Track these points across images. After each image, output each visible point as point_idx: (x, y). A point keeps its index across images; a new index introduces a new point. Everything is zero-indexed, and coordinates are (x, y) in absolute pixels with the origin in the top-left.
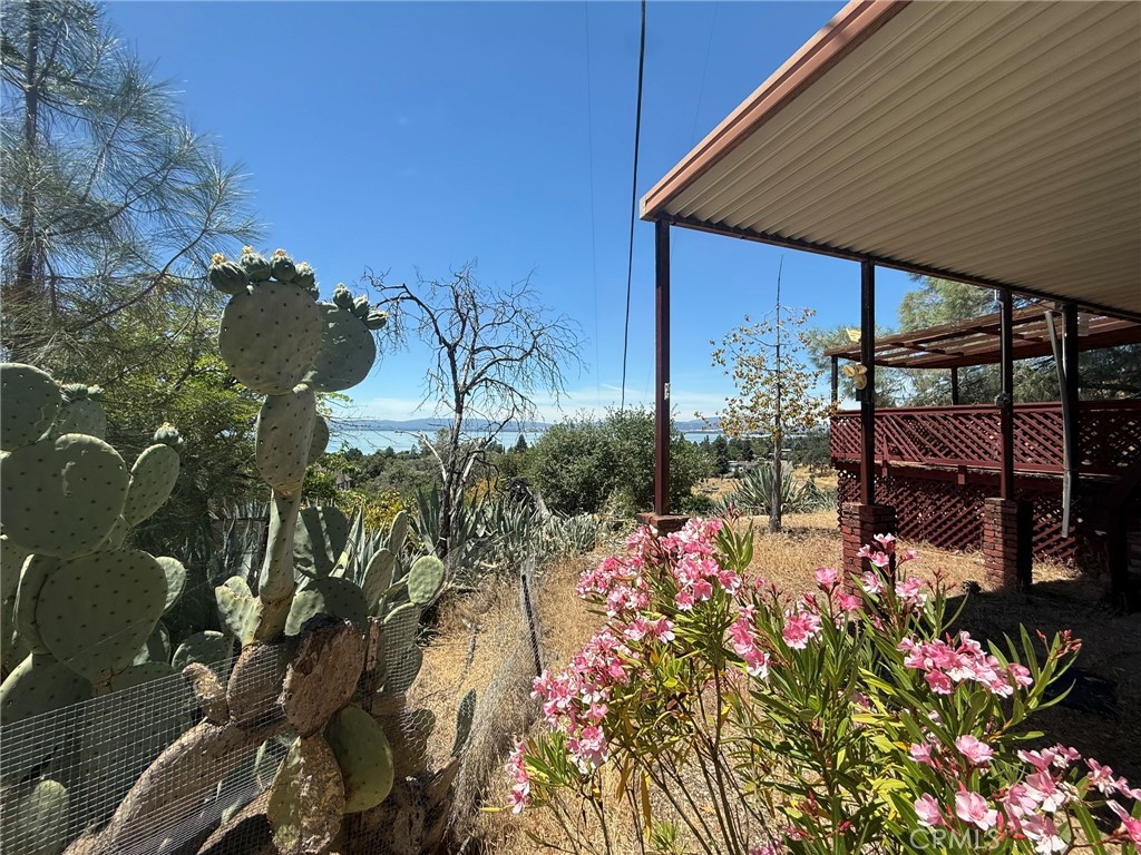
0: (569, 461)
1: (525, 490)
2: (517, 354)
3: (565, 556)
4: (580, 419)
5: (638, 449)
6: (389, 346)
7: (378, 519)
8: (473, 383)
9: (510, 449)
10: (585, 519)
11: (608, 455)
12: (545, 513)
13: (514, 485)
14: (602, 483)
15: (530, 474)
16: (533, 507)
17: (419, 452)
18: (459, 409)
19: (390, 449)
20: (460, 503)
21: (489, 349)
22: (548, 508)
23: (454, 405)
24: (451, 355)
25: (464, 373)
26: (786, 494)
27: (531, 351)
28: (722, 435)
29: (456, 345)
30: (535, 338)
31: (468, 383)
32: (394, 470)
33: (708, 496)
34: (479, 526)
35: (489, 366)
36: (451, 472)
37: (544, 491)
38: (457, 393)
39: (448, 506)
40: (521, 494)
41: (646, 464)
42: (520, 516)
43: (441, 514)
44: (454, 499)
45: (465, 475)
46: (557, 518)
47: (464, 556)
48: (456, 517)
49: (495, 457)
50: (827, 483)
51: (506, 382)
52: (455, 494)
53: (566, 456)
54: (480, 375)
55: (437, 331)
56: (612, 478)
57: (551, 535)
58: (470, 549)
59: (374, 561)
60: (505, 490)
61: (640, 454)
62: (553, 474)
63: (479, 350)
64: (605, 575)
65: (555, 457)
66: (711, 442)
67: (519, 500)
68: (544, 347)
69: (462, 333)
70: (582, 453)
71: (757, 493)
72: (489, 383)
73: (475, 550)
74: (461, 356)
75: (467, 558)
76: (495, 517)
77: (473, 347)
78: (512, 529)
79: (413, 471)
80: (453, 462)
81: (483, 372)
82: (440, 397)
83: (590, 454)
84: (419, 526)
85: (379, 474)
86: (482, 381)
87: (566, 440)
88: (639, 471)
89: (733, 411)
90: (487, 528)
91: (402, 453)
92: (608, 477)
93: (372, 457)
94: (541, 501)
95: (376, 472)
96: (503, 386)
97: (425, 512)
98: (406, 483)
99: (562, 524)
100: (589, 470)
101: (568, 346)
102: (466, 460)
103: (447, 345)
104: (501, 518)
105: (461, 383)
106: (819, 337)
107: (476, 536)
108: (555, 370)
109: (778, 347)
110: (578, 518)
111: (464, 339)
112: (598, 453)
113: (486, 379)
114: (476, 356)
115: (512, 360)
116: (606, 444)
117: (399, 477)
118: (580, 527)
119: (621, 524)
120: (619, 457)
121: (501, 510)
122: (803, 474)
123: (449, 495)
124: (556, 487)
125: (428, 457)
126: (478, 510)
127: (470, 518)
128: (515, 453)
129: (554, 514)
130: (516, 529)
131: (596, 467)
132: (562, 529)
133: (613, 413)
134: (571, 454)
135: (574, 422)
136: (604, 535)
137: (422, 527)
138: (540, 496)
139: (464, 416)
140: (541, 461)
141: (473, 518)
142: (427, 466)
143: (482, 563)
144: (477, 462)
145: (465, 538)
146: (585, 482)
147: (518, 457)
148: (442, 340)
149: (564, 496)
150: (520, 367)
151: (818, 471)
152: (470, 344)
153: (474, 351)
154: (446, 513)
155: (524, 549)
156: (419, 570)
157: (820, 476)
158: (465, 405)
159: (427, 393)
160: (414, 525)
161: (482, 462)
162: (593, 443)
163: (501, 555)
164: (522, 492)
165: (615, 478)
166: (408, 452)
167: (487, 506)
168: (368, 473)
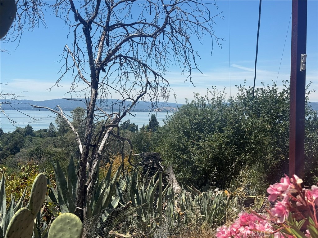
0: (200, 138)
1: (158, 165)
2: (150, 30)
3: (197, 229)
4: (211, 97)
5: (269, 127)
6: (28, 21)
7: (18, 189)
8: (108, 60)
9: (143, 128)
10: (217, 194)
11: (239, 132)
12: (177, 187)
13: (147, 159)
14: (233, 160)
15: (162, 150)
16: (165, 181)
17: (56, 129)
18: (95, 84)
19: (29, 128)
20: (96, 175)
21: (123, 25)
22: (180, 183)
23: (90, 80)
24: (87, 31)
25: (99, 50)
27: (164, 27)
29: (91, 21)
30: (168, 13)
31: (103, 59)
32: (32, 148)
34: (113, 198)
35: (123, 42)
36: (87, 145)
37: (176, 166)
38: (93, 69)
39: (84, 177)
40: (153, 169)
41: (278, 142)
42: (152, 188)
43: (78, 185)
44: (90, 170)
45: (101, 148)
46: (188, 193)
47: (99, 226)
48: (92, 188)
49: (128, 134)
51: (139, 58)
52: (91, 166)
53: (197, 133)
54: (114, 51)
55: (73, 8)
56: (243, 155)
57: (182, 207)
58: (105, 219)
59: (16, 219)
60: (139, 164)
61: (271, 132)
62: (184, 150)
63: (114, 27)
64: (242, 229)
65: (187, 134)
67: (151, 174)
68: (177, 23)
69: (97, 9)
70: (213, 130)
72: (123, 60)
73: (110, 220)
74: (96, 33)
75: (102, 228)
76: (129, 190)
77: (108, 22)
78: (145, 201)
79: (50, 148)
80: (90, 136)
81: (117, 49)
82: (76, 73)
83: (221, 131)
84: (57, 196)
85: (19, 151)
86: (116, 57)
87: (198, 117)
88: (270, 149)
90: (121, 200)
91: (40, 131)
92: (238, 154)
93: (12, 135)
94: (173, 176)
95: (15, 149)
96: (136, 63)
97: (63, 184)
98: (44, 159)
99: (193, 199)
100: (220, 147)
101: (201, 20)
102: (101, 135)
103: (82, 21)
104: (134, 190)
105: (96, 59)
107: (111, 206)
108: (188, 45)
110: (210, 193)
111: (99, 16)
112: (229, 130)
113: (120, 56)
114: (111, 34)
115: (145, 36)
116: (237, 121)
117: (37, 154)
118: (211, 202)
119: (252, 200)
120: (250, 134)
121: (134, 183)
123: (85, 166)
124: (187, 163)
125: (65, 135)
126: (113, 182)
127: (105, 190)
128: (148, 131)
129: (186, 188)
130: (148, 201)
131: (227, 144)
132: (194, 203)
133: (245, 91)
134: (202, 131)
135: (206, 100)
136: (235, 210)
137: (60, 198)
138: (171, 171)
139: (100, 91)
140: (173, 137)
141: (108, 190)
142: (64, 143)
143: (117, 233)
144: (111, 136)
145: (99, 209)
146: (216, 158)
147: (150, 135)
148: (78, 17)
149: (195, 171)
150: (153, 44)
152: (104, 20)
153: (108, 28)
154: (82, 183)
155: (157, 220)
156: (59, 227)
158: (100, 81)
159: (64, 70)
160: (52, 195)
161: (117, 137)
162: (224, 121)
163: (135, 226)
164: (155, 167)
165: (246, 155)
166: (45, 130)
167: (121, 179)
168: (8, 149)
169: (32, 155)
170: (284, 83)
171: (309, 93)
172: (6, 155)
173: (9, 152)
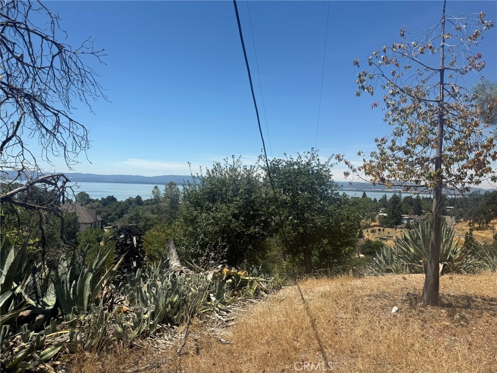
12: (175, 264)
19: (139, 198)
26: (448, 251)
28: (398, 194)
33: (384, 242)
50: (484, 235)
66: (388, 199)
71: (415, 250)
89: (383, 153)
91: (148, 200)
106: (488, 91)
109: (442, 71)
122: (464, 227)
138: (172, 244)
151: (477, 225)
157: (478, 229)
164: (128, 243)
165: (255, 228)
166: (151, 200)
167: (63, 260)
168: (116, 215)
169: (132, 220)
170: (306, 154)
171: (332, 166)
172: (114, 219)
173: (116, 216)
